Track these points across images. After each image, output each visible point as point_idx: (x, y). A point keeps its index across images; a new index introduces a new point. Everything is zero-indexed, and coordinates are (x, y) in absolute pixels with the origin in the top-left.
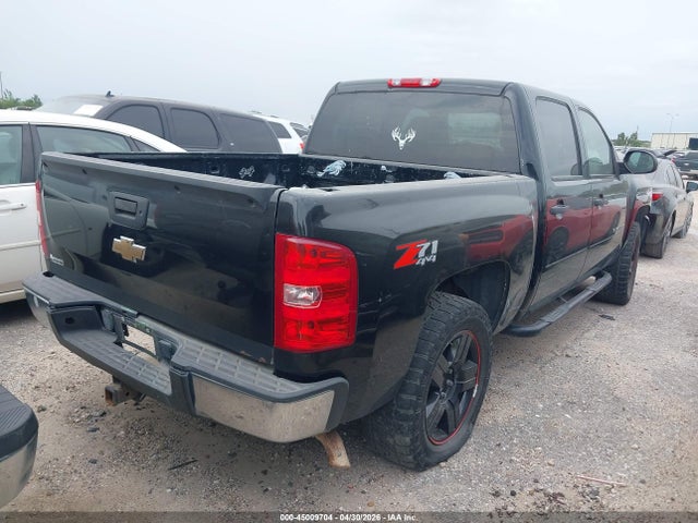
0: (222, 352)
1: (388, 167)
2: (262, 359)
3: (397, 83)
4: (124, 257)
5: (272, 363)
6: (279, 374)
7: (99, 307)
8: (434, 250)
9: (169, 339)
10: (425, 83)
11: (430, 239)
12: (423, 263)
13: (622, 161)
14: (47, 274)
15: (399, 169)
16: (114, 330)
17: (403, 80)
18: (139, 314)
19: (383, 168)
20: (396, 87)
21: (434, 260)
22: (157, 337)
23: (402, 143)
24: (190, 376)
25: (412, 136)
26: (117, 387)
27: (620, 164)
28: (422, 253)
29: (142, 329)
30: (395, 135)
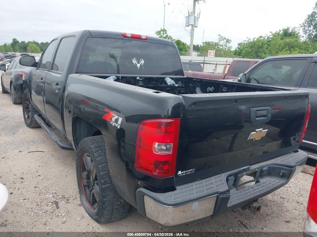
1: (140, 78)
3: (130, 36)
10: (143, 37)
15: (146, 78)
17: (132, 34)
19: (138, 78)
20: (129, 37)
23: (138, 65)
25: (142, 62)
30: (134, 61)
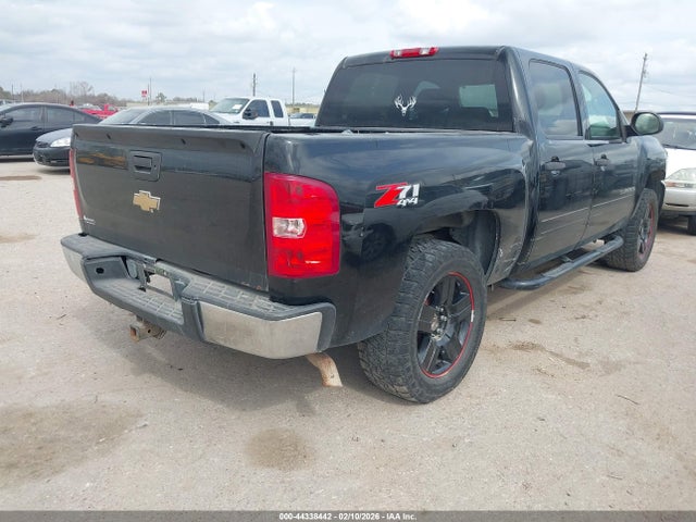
0: (226, 286)
2: (259, 288)
3: (399, 54)
4: (144, 208)
5: (267, 290)
6: (273, 299)
7: (124, 258)
8: (416, 193)
9: (183, 278)
10: (424, 52)
11: (412, 182)
12: (404, 204)
13: (629, 123)
14: (82, 235)
16: (137, 278)
18: (158, 260)
20: (398, 57)
21: (416, 202)
22: (173, 278)
23: (404, 109)
24: (198, 305)
25: (413, 103)
26: (140, 325)
27: (627, 127)
28: (403, 195)
29: (161, 273)
30: (398, 103)
